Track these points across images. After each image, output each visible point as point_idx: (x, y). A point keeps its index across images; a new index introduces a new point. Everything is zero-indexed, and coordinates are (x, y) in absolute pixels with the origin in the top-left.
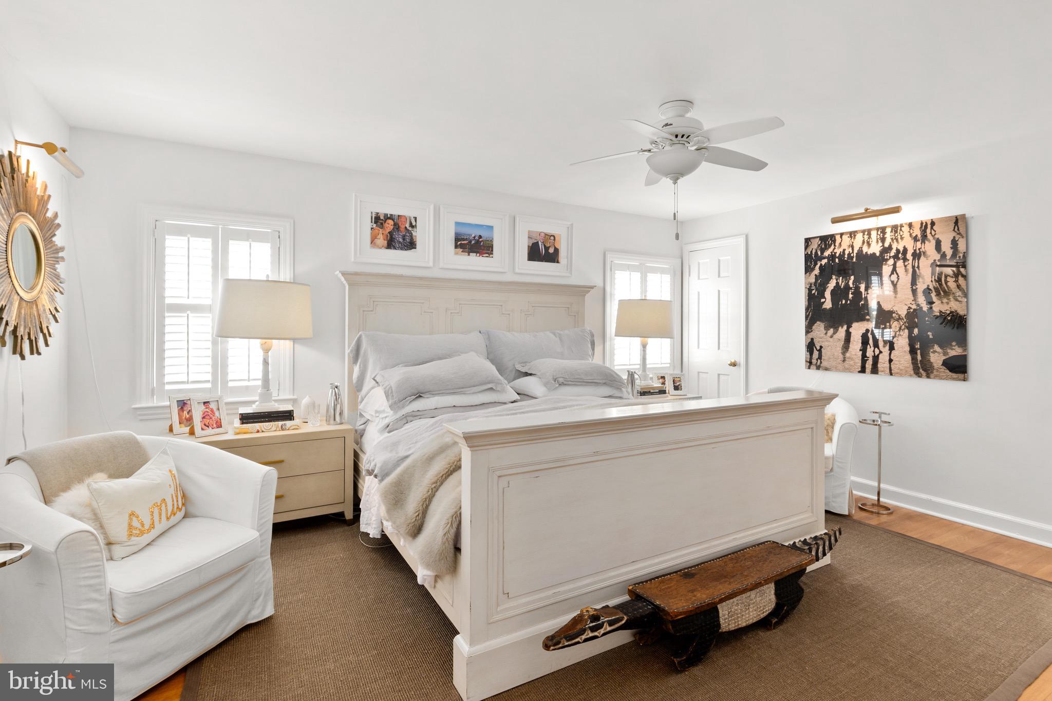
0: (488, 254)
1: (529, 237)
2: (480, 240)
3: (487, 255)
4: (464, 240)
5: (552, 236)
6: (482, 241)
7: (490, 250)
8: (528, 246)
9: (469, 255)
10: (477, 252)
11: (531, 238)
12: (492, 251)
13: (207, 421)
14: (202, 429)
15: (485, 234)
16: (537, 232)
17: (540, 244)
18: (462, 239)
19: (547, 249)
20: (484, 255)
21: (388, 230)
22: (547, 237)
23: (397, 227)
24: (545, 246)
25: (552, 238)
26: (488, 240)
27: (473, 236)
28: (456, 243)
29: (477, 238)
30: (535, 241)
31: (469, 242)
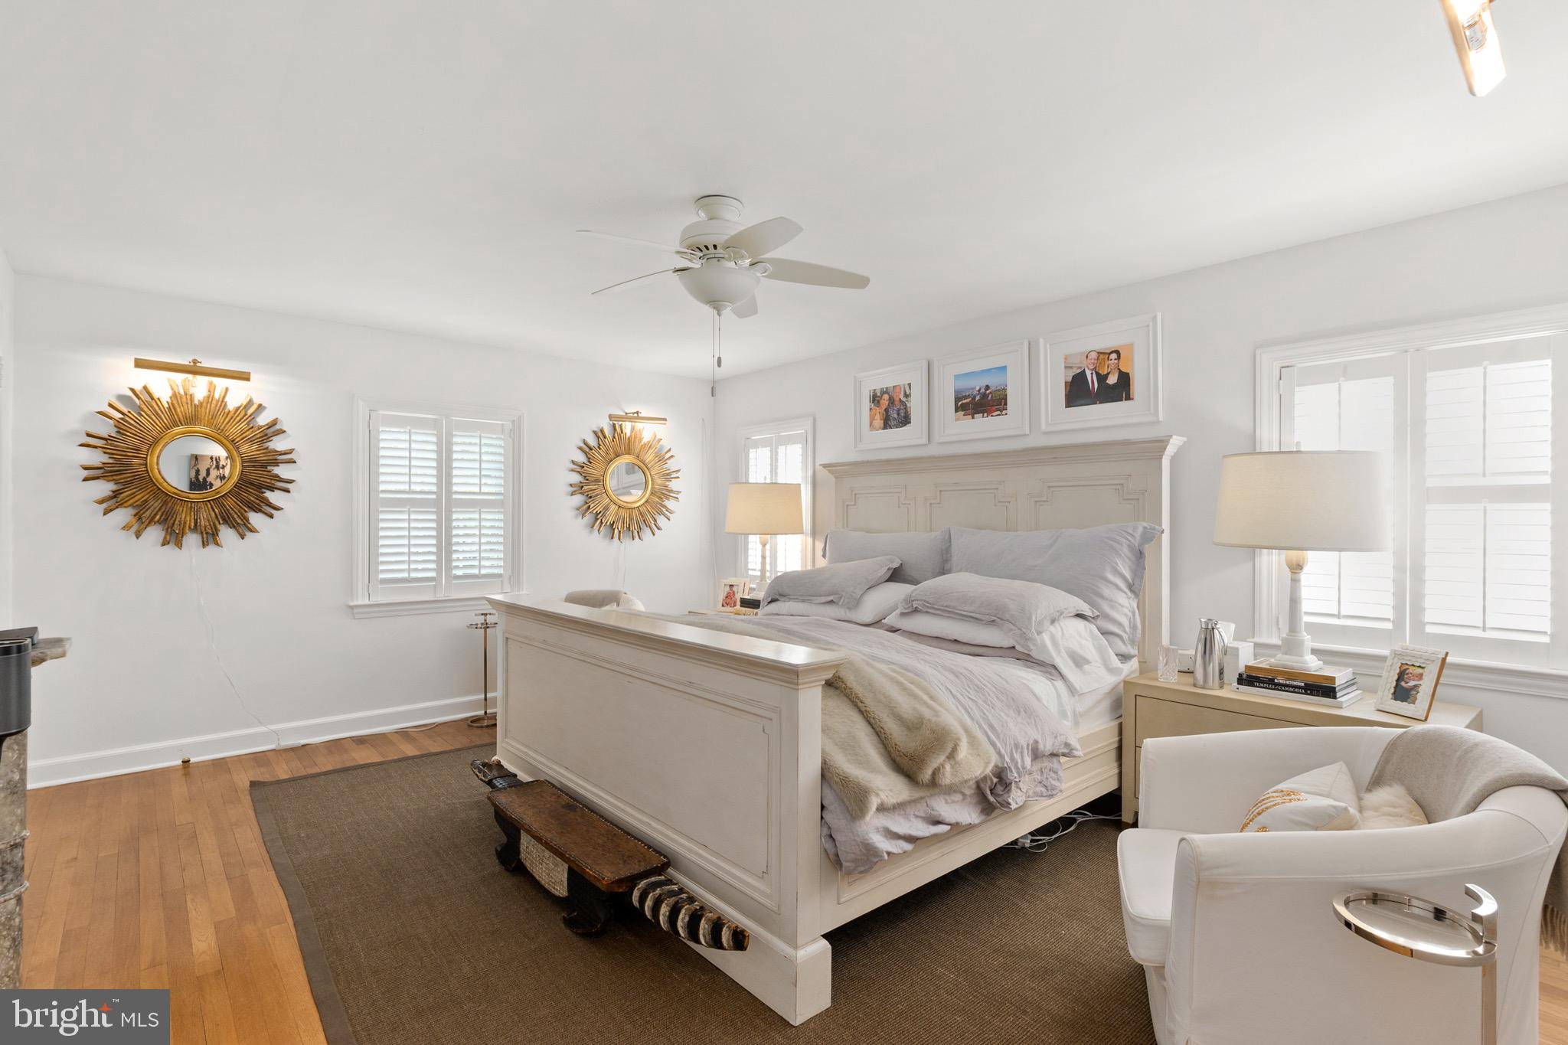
0: (1000, 410)
1: (1066, 367)
2: (987, 392)
3: (999, 412)
4: (965, 397)
5: (1112, 352)
6: (991, 393)
7: (1003, 403)
8: (1066, 383)
9: (973, 418)
10: (983, 412)
11: (1071, 367)
12: (1006, 404)
13: (728, 601)
14: (723, 606)
15: (994, 382)
16: (1082, 354)
17: (1088, 373)
18: (963, 397)
19: (1102, 379)
20: (994, 414)
21: (884, 407)
22: (1102, 356)
23: (892, 401)
24: (1098, 374)
25: (1114, 356)
26: (999, 390)
27: (977, 389)
28: (956, 405)
29: (983, 390)
30: (1079, 371)
31: (972, 399)
